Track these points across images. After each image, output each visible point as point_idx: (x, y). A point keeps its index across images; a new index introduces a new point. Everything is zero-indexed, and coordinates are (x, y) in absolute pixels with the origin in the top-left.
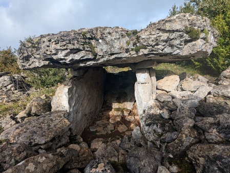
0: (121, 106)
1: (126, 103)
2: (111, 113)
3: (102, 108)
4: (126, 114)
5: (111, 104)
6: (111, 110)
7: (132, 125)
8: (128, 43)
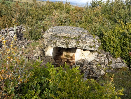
0: (67, 54)
1: (70, 53)
2: (62, 57)
3: (58, 53)
4: (69, 58)
5: (62, 52)
6: (62, 55)
7: (71, 64)
8: (76, 44)
